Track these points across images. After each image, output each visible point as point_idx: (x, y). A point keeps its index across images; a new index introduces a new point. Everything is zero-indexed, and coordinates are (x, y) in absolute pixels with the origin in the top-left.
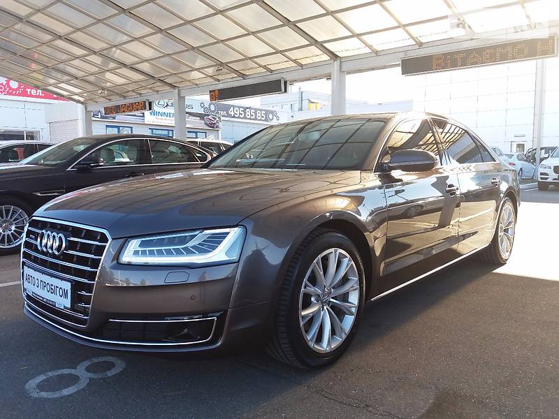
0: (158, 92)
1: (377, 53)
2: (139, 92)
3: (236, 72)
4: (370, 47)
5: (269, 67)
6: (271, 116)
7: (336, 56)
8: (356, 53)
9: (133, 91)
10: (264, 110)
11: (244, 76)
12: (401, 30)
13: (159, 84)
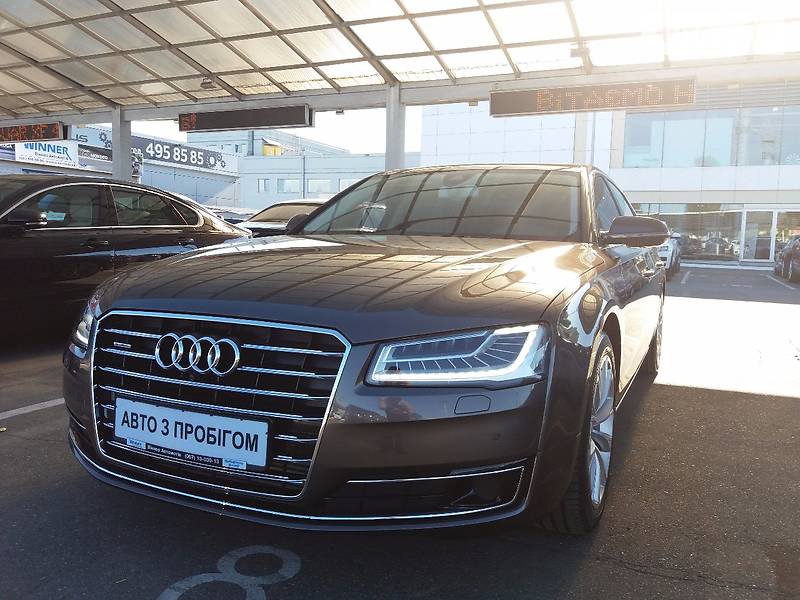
0: (81, 110)
1: (454, 81)
2: (46, 108)
3: (231, 90)
4: (447, 71)
5: (287, 86)
6: (212, 160)
7: (395, 80)
8: (424, 78)
9: (35, 106)
10: (201, 151)
11: (240, 96)
12: (500, 51)
13: (88, 97)
